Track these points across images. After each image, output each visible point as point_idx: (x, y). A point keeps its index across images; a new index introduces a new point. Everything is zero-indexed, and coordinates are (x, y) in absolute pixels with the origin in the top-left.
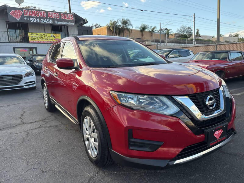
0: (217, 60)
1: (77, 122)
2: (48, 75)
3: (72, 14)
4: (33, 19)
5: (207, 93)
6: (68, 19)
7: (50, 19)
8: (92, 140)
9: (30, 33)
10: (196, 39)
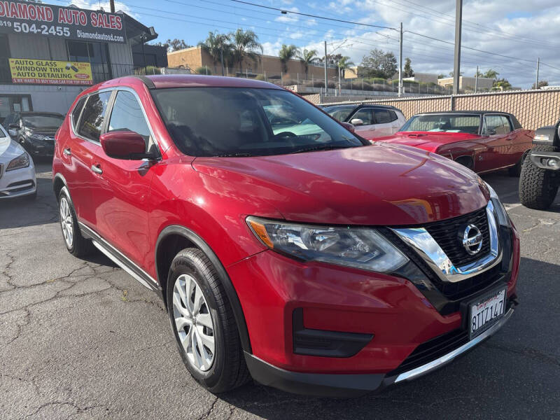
0: (457, 131)
1: (157, 287)
2: (72, 168)
3: (118, 15)
4: (21, 26)
5: (464, 220)
6: (108, 26)
7: (63, 25)
8: (198, 330)
9: (15, 60)
10: (404, 82)
